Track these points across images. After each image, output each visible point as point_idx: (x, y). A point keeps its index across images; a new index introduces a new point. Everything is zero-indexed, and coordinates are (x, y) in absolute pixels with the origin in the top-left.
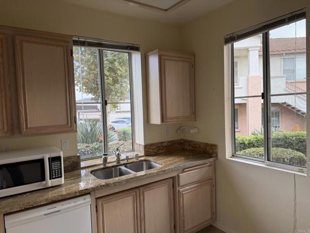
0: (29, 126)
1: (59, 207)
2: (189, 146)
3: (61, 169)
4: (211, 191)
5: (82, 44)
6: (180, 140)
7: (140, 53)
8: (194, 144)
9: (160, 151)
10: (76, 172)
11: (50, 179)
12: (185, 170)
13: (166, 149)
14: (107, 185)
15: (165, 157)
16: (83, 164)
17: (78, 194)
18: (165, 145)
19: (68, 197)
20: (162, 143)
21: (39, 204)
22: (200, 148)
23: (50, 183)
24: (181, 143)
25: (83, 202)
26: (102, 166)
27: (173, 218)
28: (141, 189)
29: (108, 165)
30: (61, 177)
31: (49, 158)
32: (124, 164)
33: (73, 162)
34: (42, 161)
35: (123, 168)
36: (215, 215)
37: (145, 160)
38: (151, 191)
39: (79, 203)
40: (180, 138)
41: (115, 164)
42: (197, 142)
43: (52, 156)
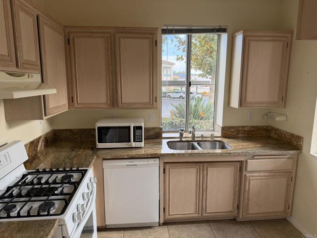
0: (123, 102)
1: (136, 162)
2: (275, 134)
3: (142, 136)
4: (288, 185)
5: (170, 32)
6: (267, 127)
7: (227, 34)
8: (280, 133)
9: (240, 135)
10: (157, 140)
11: (134, 142)
12: (255, 157)
13: (247, 134)
14: (173, 154)
15: (241, 141)
16: (164, 135)
17: (149, 156)
18: (246, 129)
19: (142, 156)
20: (243, 127)
21: (123, 157)
22: (285, 138)
23: (134, 144)
24: (268, 130)
25: (153, 162)
26: (178, 140)
27: (237, 198)
28: (205, 164)
29: (183, 139)
30: (142, 141)
31: (134, 127)
32: (198, 141)
33: (157, 132)
34: (129, 128)
35: (196, 144)
36: (290, 210)
37: (219, 141)
38: (215, 168)
39: (150, 163)
40: (267, 125)
41: (190, 139)
42: (283, 131)
43: (136, 125)
